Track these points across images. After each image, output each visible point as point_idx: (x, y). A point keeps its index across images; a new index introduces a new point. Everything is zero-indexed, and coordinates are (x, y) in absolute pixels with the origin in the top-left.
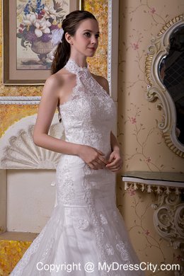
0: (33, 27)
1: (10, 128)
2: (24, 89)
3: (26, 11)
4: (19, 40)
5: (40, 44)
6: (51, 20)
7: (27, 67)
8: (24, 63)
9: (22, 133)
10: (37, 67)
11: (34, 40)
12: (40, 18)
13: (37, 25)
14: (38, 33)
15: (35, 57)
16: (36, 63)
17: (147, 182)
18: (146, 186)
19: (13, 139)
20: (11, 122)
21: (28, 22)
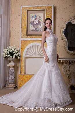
0: (34, 22)
1: (27, 46)
2: (31, 37)
3: (32, 18)
4: (30, 25)
5: (35, 26)
6: (38, 20)
7: (32, 31)
8: (31, 30)
9: (30, 47)
10: (34, 31)
11: (34, 25)
12: (35, 20)
13: (35, 21)
14: (35, 23)
15: (34, 29)
16: (34, 30)
17: (61, 59)
18: (61, 61)
19: (28, 49)
20: (28, 45)
21: (33, 21)
